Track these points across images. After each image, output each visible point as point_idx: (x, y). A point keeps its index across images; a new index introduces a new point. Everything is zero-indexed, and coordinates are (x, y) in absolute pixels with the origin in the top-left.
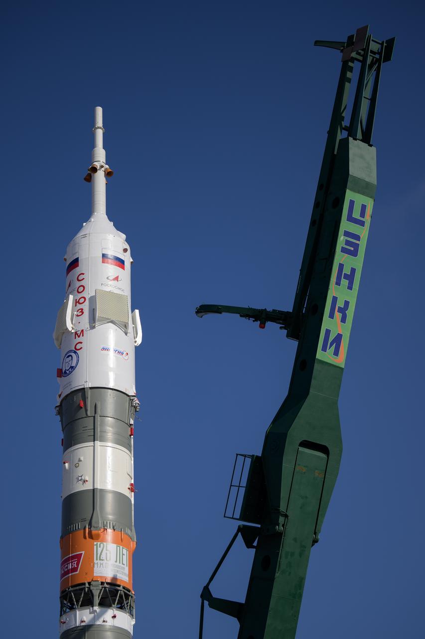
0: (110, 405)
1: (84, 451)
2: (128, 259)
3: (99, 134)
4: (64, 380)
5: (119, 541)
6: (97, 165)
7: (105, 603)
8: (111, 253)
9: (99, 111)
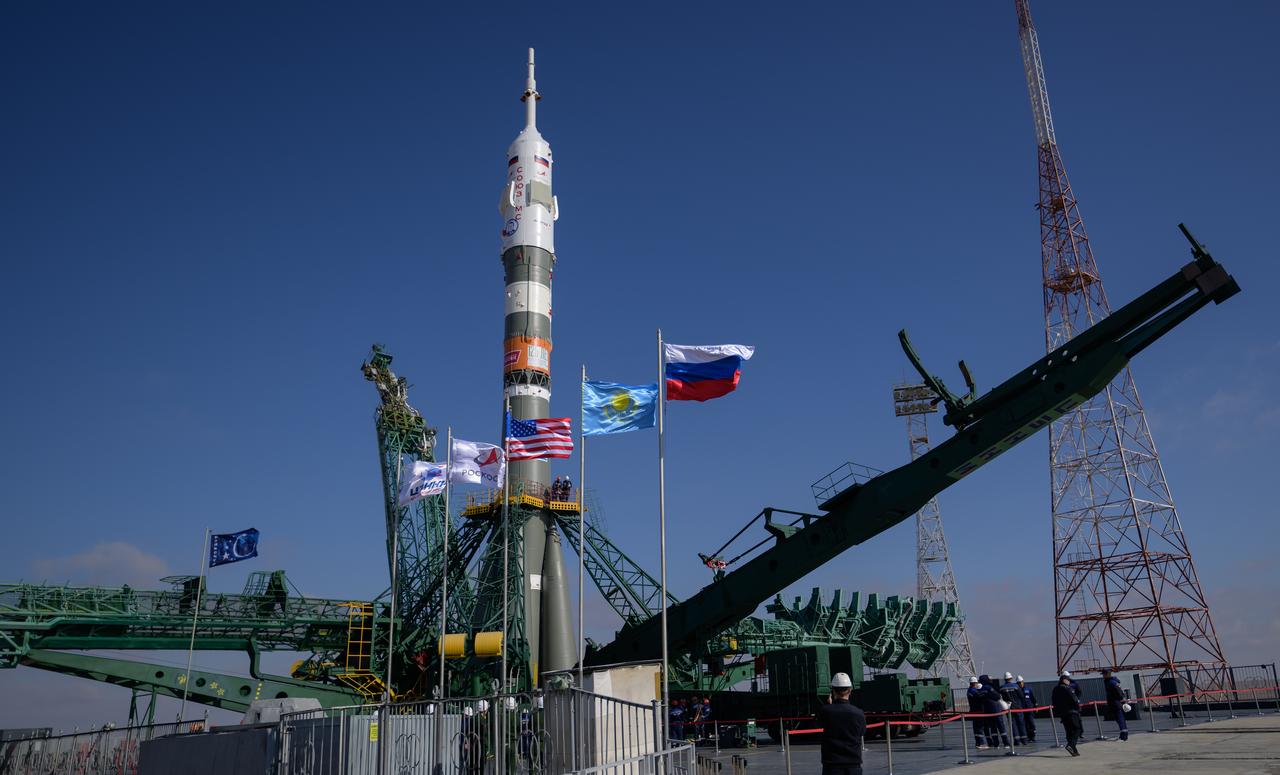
0: (537, 258)
1: (521, 286)
2: (551, 161)
3: (532, 68)
4: (506, 238)
5: (542, 345)
6: (530, 91)
7: (534, 382)
8: (539, 156)
9: (532, 51)
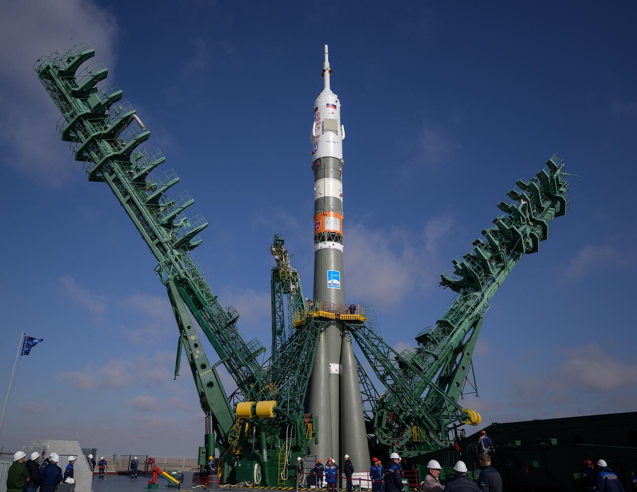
0: (331, 163)
1: (321, 182)
2: (338, 105)
3: (327, 56)
4: (313, 155)
5: (335, 216)
6: (325, 68)
7: (329, 239)
8: (331, 103)
9: (326, 46)
